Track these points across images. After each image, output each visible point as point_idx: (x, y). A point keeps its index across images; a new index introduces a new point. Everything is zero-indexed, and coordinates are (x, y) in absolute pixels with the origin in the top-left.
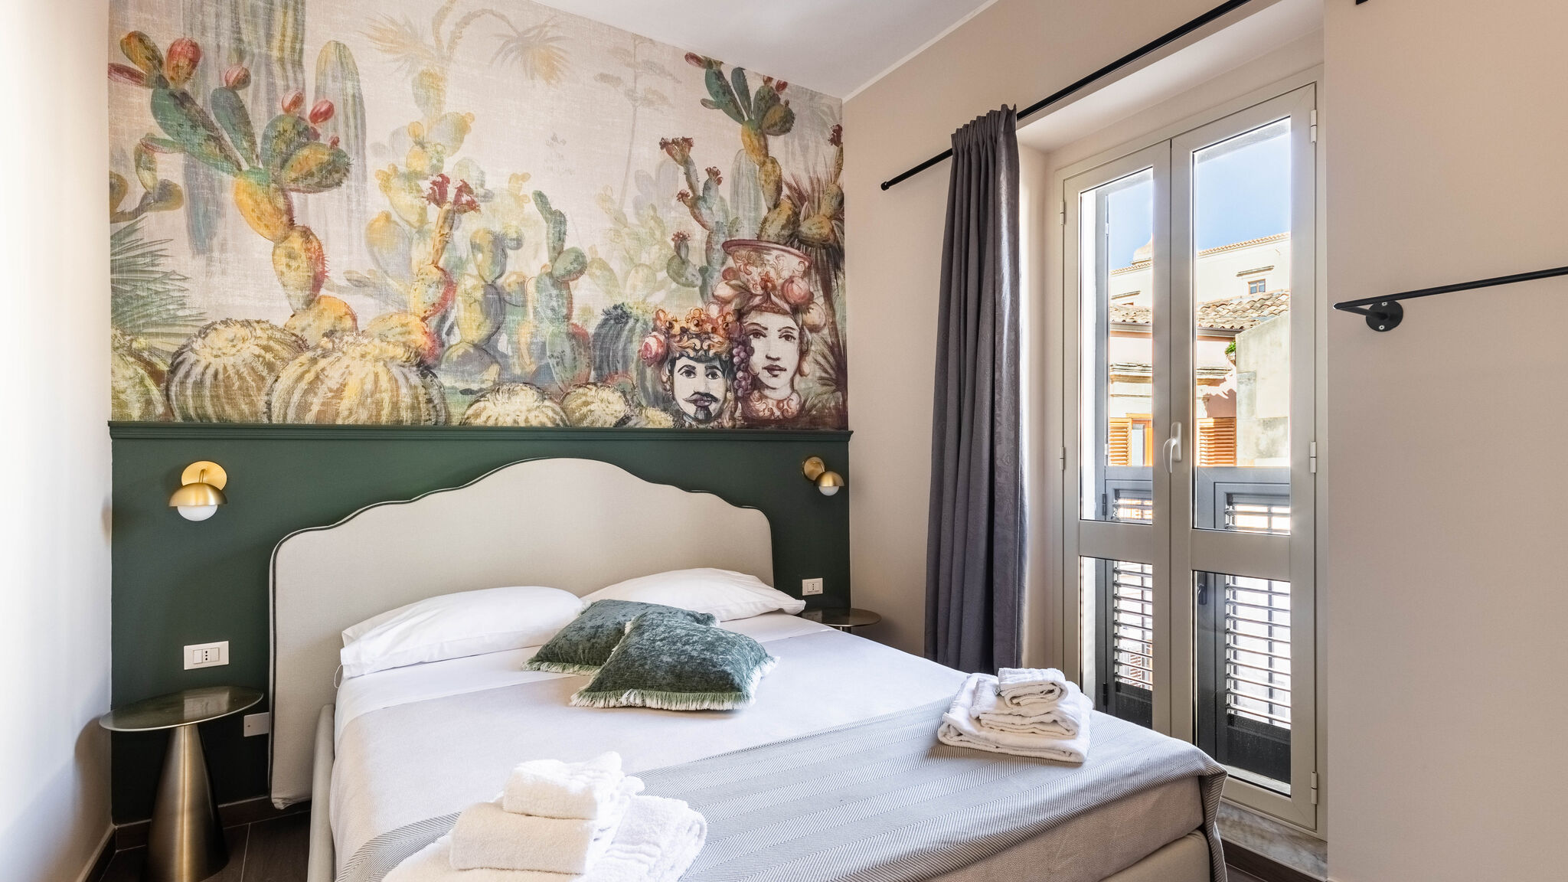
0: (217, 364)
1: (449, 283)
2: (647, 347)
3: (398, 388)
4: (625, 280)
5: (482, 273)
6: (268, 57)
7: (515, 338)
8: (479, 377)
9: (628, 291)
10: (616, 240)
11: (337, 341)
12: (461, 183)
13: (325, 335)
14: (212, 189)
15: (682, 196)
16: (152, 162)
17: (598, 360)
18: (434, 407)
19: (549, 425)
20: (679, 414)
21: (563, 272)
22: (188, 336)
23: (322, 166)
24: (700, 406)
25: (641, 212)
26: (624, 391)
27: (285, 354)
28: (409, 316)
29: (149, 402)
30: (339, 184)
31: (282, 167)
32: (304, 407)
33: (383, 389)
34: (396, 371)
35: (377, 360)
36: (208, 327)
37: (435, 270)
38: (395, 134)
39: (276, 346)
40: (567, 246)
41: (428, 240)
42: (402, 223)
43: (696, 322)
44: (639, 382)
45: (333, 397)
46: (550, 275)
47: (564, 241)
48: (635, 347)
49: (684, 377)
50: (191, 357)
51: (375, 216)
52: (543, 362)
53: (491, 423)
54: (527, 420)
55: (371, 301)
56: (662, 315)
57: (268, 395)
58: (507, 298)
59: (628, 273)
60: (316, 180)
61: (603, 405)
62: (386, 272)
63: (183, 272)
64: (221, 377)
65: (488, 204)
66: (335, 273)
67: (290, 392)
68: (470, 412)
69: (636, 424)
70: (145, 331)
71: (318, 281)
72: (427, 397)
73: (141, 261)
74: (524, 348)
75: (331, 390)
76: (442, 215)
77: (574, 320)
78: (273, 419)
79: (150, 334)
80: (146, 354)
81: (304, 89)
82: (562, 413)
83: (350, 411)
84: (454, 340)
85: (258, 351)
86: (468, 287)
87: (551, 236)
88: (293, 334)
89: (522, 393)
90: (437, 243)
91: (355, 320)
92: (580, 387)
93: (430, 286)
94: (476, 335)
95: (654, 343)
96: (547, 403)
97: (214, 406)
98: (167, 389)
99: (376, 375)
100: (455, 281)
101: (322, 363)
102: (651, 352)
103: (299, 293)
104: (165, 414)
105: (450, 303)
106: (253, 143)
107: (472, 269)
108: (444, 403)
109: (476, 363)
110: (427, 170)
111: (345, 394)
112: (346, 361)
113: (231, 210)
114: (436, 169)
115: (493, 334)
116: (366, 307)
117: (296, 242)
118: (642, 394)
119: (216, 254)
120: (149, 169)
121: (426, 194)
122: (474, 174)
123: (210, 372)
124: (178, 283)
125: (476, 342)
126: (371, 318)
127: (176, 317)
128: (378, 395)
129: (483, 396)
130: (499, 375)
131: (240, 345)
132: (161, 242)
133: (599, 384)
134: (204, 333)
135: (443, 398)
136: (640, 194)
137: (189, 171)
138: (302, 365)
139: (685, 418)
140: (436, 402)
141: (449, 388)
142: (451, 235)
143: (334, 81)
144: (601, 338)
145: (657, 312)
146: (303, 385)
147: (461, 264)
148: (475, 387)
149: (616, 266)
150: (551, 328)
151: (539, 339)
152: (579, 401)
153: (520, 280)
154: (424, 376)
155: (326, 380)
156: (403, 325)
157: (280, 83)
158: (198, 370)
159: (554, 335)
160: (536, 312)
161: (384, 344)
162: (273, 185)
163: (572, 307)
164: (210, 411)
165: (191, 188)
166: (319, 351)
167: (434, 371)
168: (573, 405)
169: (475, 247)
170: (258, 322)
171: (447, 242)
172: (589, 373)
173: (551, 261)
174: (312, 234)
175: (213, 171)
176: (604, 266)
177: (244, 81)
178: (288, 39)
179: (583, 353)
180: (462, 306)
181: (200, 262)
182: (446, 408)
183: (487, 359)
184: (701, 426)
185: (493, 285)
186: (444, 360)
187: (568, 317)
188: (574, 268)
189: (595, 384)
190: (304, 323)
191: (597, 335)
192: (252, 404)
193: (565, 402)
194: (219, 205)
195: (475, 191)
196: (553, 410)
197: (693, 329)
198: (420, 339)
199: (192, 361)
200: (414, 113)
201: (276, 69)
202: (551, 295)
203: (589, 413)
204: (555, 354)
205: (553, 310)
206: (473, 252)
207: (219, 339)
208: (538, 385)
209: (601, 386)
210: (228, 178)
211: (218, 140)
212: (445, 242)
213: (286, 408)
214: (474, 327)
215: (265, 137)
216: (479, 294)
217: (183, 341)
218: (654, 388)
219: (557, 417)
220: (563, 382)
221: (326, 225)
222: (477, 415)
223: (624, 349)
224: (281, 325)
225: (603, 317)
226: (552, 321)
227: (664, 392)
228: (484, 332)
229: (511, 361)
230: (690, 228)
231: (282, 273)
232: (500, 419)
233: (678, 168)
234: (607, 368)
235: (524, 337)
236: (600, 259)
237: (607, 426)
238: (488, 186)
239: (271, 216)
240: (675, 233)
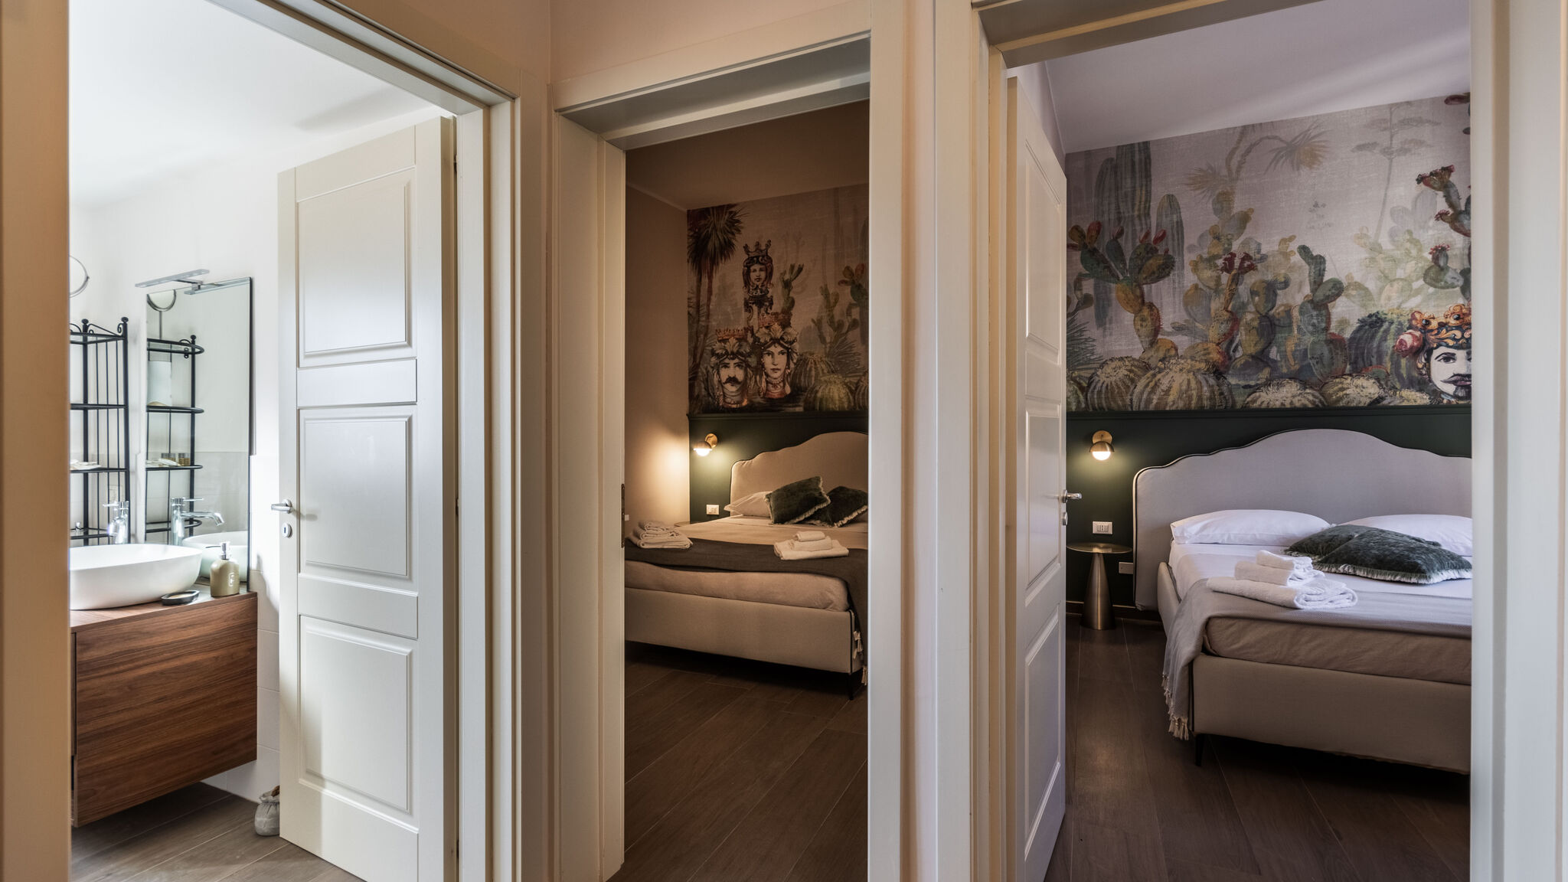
0: (1108, 381)
1: (1234, 319)
2: (1402, 342)
3: (1202, 387)
4: (1380, 293)
5: (1258, 309)
6: (1133, 216)
7: (1283, 349)
8: (1255, 377)
9: (1382, 302)
13: (1160, 361)
15: (1441, 216)
17: (1353, 357)
18: (1225, 397)
19: (1310, 406)
20: (1436, 393)
21: (1322, 298)
22: (1095, 369)
24: (1459, 386)
25: (1396, 239)
27: (1139, 373)
29: (1079, 402)
30: (1168, 275)
31: (1139, 272)
32: (1149, 401)
34: (1200, 377)
35: (1189, 371)
36: (1104, 363)
37: (1225, 313)
38: (1201, 236)
40: (1326, 278)
41: (1222, 295)
43: (1456, 316)
44: (1393, 370)
46: (1311, 302)
47: (1323, 275)
48: (1390, 343)
49: (1442, 363)
50: (1097, 379)
51: (1188, 288)
52: (1305, 363)
53: (1264, 406)
54: (1291, 403)
55: (1186, 338)
56: (1417, 316)
57: (1131, 395)
58: (1277, 323)
59: (1381, 289)
60: (1156, 275)
61: (1358, 390)
62: (1195, 319)
63: (1093, 337)
64: (1109, 388)
66: (1166, 325)
67: (1142, 393)
68: (1249, 399)
69: (1389, 403)
71: (1157, 330)
73: (1076, 335)
74: (1289, 354)
75: (1163, 391)
78: (1134, 407)
79: (1079, 369)
80: (1078, 379)
81: (1150, 228)
82: (1321, 397)
83: (1174, 401)
84: (1238, 355)
85: (1126, 373)
87: (1312, 274)
89: (1288, 386)
91: (1176, 350)
92: (1337, 377)
93: (1222, 323)
94: (1252, 350)
95: (1408, 339)
96: (1308, 391)
97: (1106, 402)
98: (1086, 395)
99: (1189, 381)
101: (1159, 376)
102: (1406, 346)
103: (1147, 339)
104: (1085, 407)
106: (1125, 264)
107: (1251, 308)
110: (1221, 252)
111: (1171, 392)
112: (1171, 374)
113: (1114, 302)
114: (1227, 250)
115: (1266, 348)
116: (1183, 342)
117: (1146, 312)
118: (1396, 380)
119: (1107, 326)
121: (1220, 267)
122: (1253, 246)
123: (1105, 385)
125: (1254, 354)
127: (1090, 359)
128: (1189, 392)
132: (1084, 324)
134: (1102, 366)
135: (1230, 392)
136: (1394, 225)
137: (1096, 287)
138: (1148, 378)
139: (1443, 396)
142: (1237, 289)
143: (1166, 217)
145: (1413, 315)
148: (1252, 383)
149: (1371, 285)
150: (1312, 339)
152: (1336, 388)
154: (1218, 379)
156: (1205, 350)
157: (1138, 228)
158: (1099, 385)
159: (1314, 343)
160: (1299, 329)
161: (1193, 362)
162: (1134, 284)
164: (1104, 405)
166: (1157, 370)
168: (1331, 391)
169: (1253, 293)
171: (1234, 294)
172: (1345, 367)
175: (1107, 283)
176: (1359, 286)
177: (1121, 233)
178: (1143, 203)
180: (1243, 332)
181: (1101, 330)
182: (1232, 397)
184: (1461, 402)
187: (1327, 329)
189: (1350, 375)
190: (1149, 355)
191: (1352, 339)
192: (1123, 400)
193: (1323, 390)
196: (1313, 395)
197: (1452, 322)
198: (1215, 356)
200: (1214, 220)
201: (1137, 221)
202: (1312, 316)
205: (1314, 325)
206: (1252, 298)
207: (1108, 369)
208: (1301, 378)
210: (1113, 285)
211: (1109, 267)
215: (1131, 259)
216: (1256, 324)
217: (1093, 371)
218: (1409, 374)
222: (1254, 401)
223: (1379, 346)
224: (1137, 358)
225: (1358, 325)
226: (1312, 333)
227: (1420, 377)
228: (1259, 347)
229: (1279, 364)
230: (1450, 239)
232: (1271, 403)
233: (1437, 194)
234: (1361, 362)
235: (1290, 346)
236: (1356, 282)
237: (1362, 405)
238: (1263, 252)
240: (1433, 248)
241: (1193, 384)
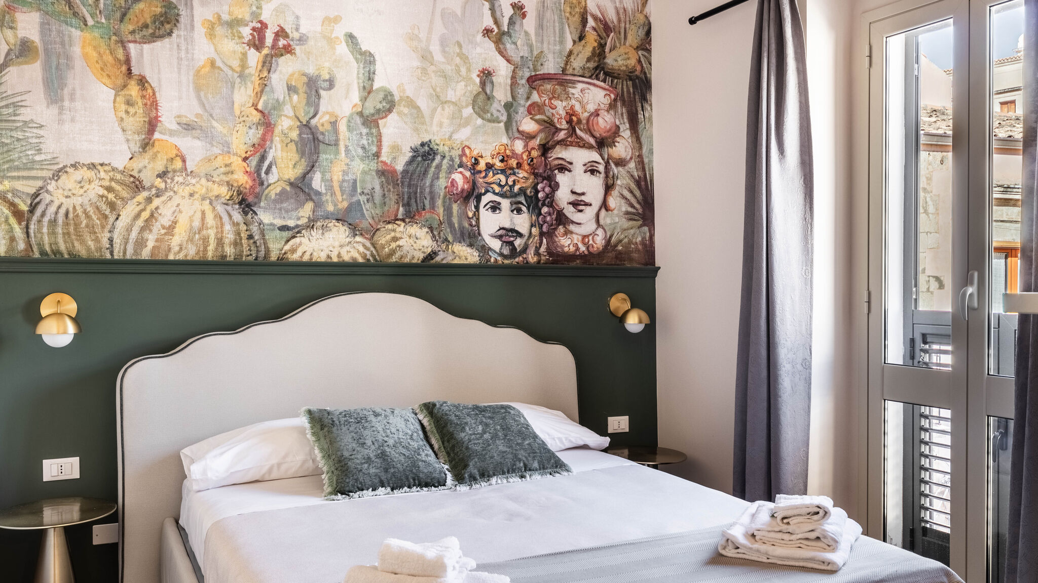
0: (68, 204)
1: (267, 124)
2: (453, 183)
3: (222, 225)
4: (432, 117)
7: (328, 176)
8: (294, 214)
9: (435, 128)
10: (423, 78)
11: (169, 181)
12: (278, 28)
13: (159, 176)
14: (63, 44)
15: (487, 32)
16: (13, 21)
17: (406, 197)
18: (255, 242)
19: (361, 260)
20: (484, 249)
21: (372, 111)
22: (44, 179)
23: (155, 18)
24: (504, 242)
25: (447, 49)
26: (431, 227)
27: (125, 194)
28: (232, 157)
29: (12, 239)
30: (170, 34)
31: (121, 20)
33: (209, 226)
34: (220, 209)
35: (203, 199)
36: (60, 170)
37: (255, 112)
39: (118, 187)
41: (249, 84)
42: (225, 69)
43: (501, 158)
44: (446, 218)
45: (165, 234)
46: (361, 114)
47: (373, 80)
48: (442, 183)
49: (490, 212)
50: (46, 198)
51: (201, 63)
52: (355, 199)
53: (306, 258)
54: (339, 256)
55: (198, 143)
56: (467, 151)
57: (110, 232)
58: (321, 137)
59: (435, 110)
60: (150, 31)
61: (411, 241)
62: (211, 115)
63: (40, 121)
64: (71, 215)
65: (303, 47)
66: (167, 119)
67: (129, 230)
68: (287, 247)
69: (442, 260)
70: (9, 174)
71: (152, 125)
72: (248, 233)
73: (5, 111)
74: (336, 185)
75: (163, 227)
76: (261, 59)
77: (384, 158)
78: (115, 254)
79: (13, 178)
80: (9, 196)
82: (372, 249)
84: (272, 178)
85: (102, 191)
86: (285, 127)
87: (361, 75)
88: (131, 176)
89: (334, 229)
90: (257, 86)
91: (184, 161)
92: (389, 223)
93: (250, 128)
94: (292, 174)
95: (460, 179)
96: (358, 239)
97: (65, 242)
98: (27, 227)
99: (203, 213)
100: (273, 123)
101: (156, 202)
102: (457, 188)
103: (136, 137)
104: (26, 250)
105: (268, 143)
107: (288, 110)
108: (264, 239)
109: (292, 201)
110: (247, 17)
111: (176, 230)
112: (176, 200)
113: (79, 63)
114: (255, 15)
115: (308, 173)
117: (134, 90)
118: (448, 230)
119: (66, 103)
120: (11, 28)
121: (246, 40)
123: (62, 211)
124: (35, 131)
125: (292, 180)
126: (198, 159)
127: (34, 162)
128: (204, 232)
129: (299, 232)
130: (314, 212)
131: (87, 186)
132: (21, 94)
133: (407, 220)
134: (56, 176)
135: (263, 234)
136: (445, 31)
137: (44, 28)
138: (139, 204)
139: (490, 253)
140: (256, 238)
141: (268, 225)
144: (409, 175)
145: (463, 149)
146: (140, 223)
147: (278, 106)
148: (291, 223)
149: (423, 103)
150: (362, 166)
151: (350, 177)
152: (388, 237)
153: (332, 120)
154: (245, 213)
155: (160, 218)
156: (226, 166)
158: (52, 209)
159: (364, 173)
161: (210, 184)
162: (114, 38)
163: (381, 145)
164: (62, 247)
165: (45, 43)
166: (154, 191)
167: (255, 209)
168: (383, 241)
169: (291, 89)
170: (102, 165)
171: (266, 85)
172: (398, 210)
173: (361, 100)
174: (147, 82)
175: (64, 27)
179: (392, 190)
180: (279, 146)
181: (54, 110)
182: (265, 244)
183: (302, 197)
184: (506, 262)
185: (307, 125)
186: (263, 198)
187: (377, 155)
188: (383, 107)
189: (403, 220)
190: (141, 165)
191: (405, 172)
192: (97, 240)
193: (375, 238)
194: (68, 58)
195: (291, 35)
196: (364, 245)
197: (498, 164)
198: (242, 179)
199: (47, 201)
203: (398, 248)
204: (366, 191)
205: (363, 148)
206: (289, 94)
207: (69, 182)
208: (350, 221)
209: (409, 222)
210: (76, 33)
212: (264, 85)
213: (126, 243)
214: (291, 166)
216: (294, 135)
217: (40, 183)
218: (460, 224)
219: (368, 253)
220: (373, 218)
221: (159, 73)
222: (293, 251)
223: (431, 186)
224: (121, 168)
225: (411, 154)
226: (362, 159)
227: (470, 228)
228: (299, 171)
229: (324, 199)
230: (495, 63)
231: (122, 119)
232: (315, 254)
233: (483, 4)
234: (415, 204)
235: (337, 175)
236: (408, 97)
237: (415, 261)
238: (303, 30)
239: (113, 66)
240: (481, 69)
241: (210, 220)
